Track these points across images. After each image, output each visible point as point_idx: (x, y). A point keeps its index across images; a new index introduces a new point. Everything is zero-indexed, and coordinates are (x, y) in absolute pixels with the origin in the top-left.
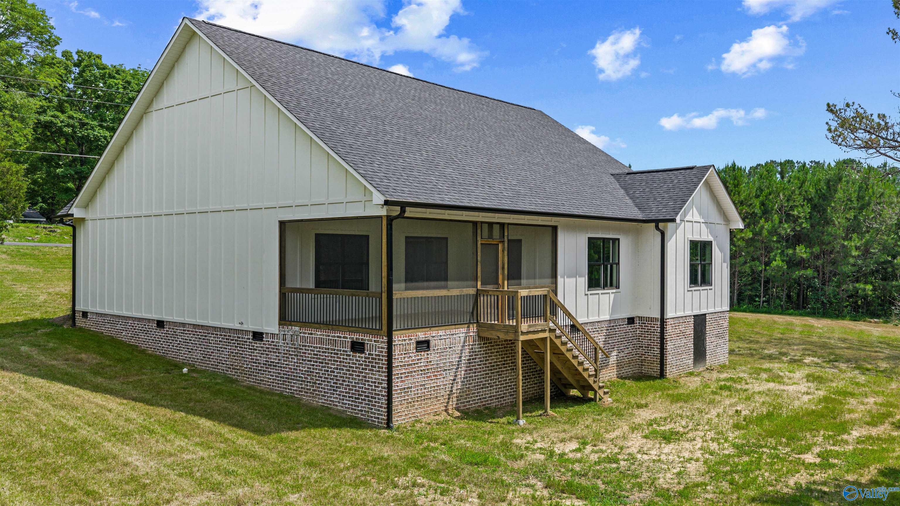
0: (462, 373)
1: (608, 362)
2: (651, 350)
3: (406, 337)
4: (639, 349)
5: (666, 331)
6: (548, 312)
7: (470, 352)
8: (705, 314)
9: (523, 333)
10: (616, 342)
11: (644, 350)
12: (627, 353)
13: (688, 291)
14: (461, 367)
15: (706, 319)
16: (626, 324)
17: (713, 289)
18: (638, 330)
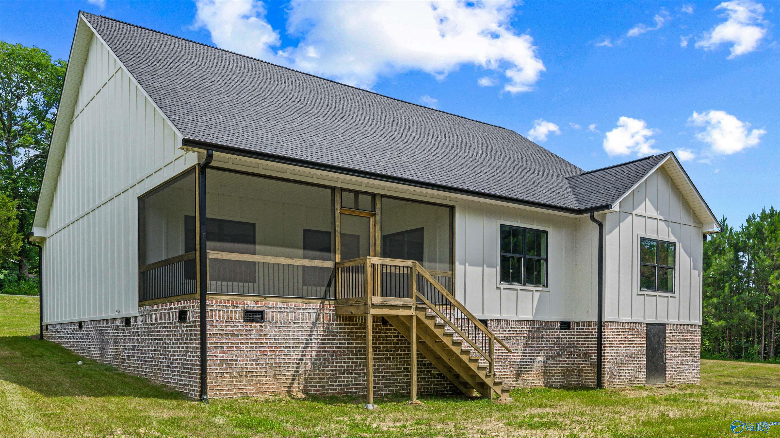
0: (312, 353)
1: (531, 368)
2: (588, 358)
3: (229, 303)
4: (576, 358)
5: (604, 335)
6: (415, 287)
7: (324, 332)
8: (665, 325)
9: (374, 306)
10: (543, 347)
11: (582, 358)
12: (559, 361)
13: (638, 294)
14: (311, 347)
15: (665, 330)
16: (557, 329)
17: (677, 297)
18: (576, 337)
